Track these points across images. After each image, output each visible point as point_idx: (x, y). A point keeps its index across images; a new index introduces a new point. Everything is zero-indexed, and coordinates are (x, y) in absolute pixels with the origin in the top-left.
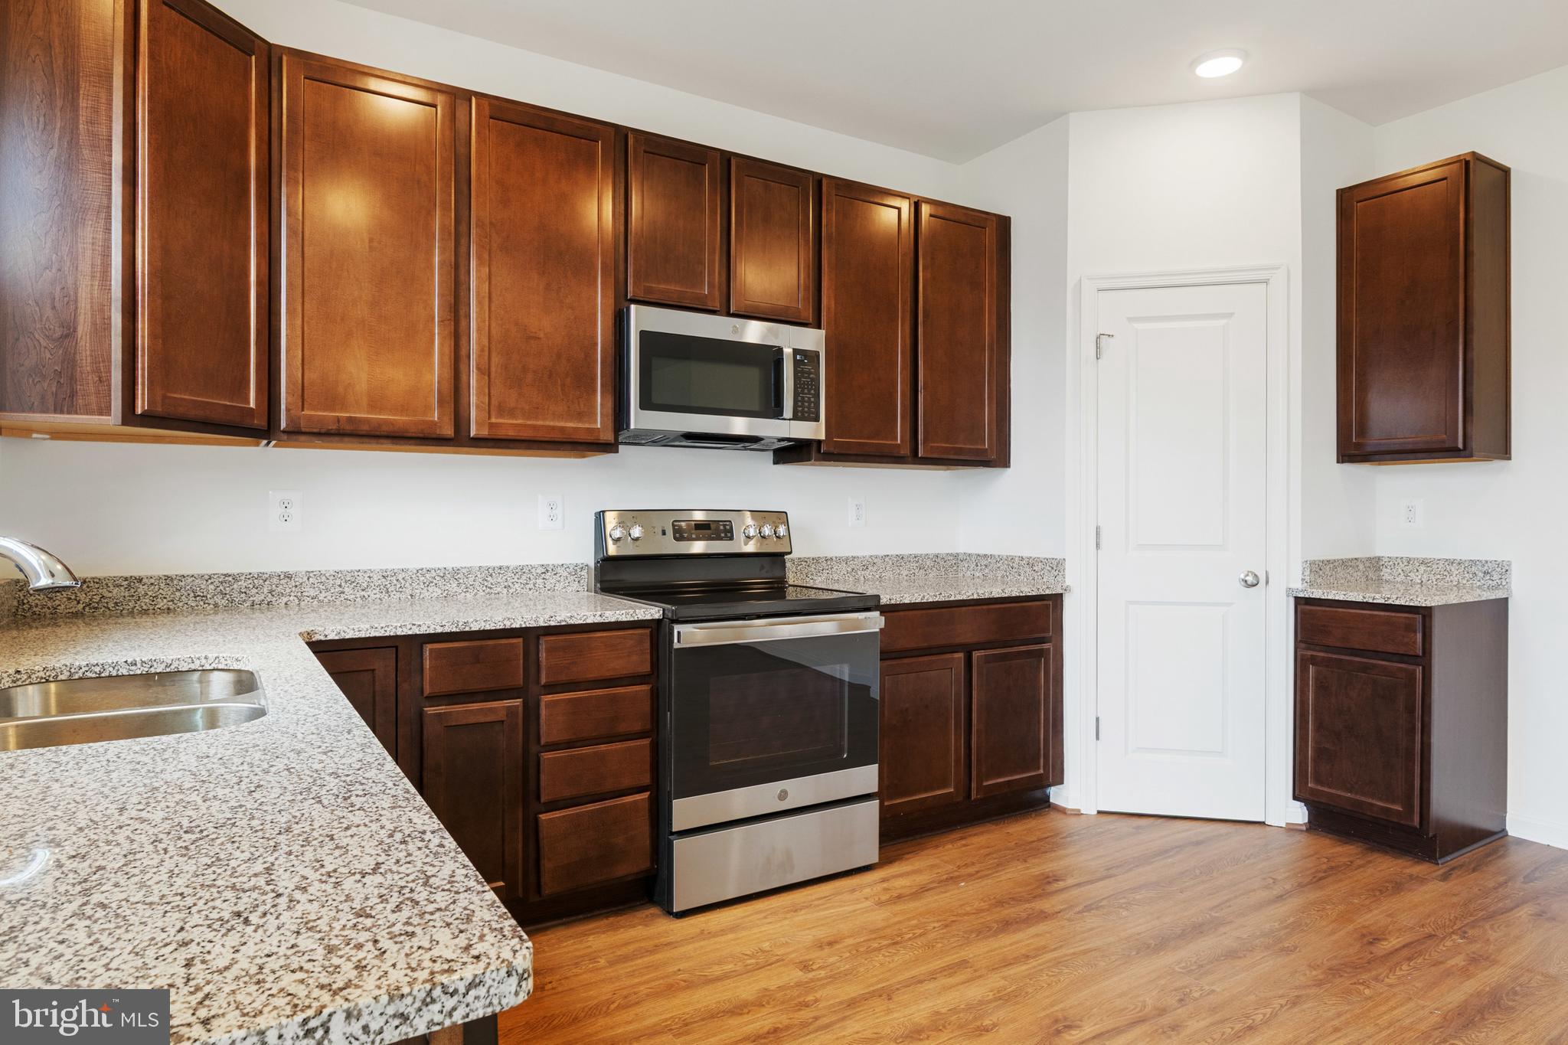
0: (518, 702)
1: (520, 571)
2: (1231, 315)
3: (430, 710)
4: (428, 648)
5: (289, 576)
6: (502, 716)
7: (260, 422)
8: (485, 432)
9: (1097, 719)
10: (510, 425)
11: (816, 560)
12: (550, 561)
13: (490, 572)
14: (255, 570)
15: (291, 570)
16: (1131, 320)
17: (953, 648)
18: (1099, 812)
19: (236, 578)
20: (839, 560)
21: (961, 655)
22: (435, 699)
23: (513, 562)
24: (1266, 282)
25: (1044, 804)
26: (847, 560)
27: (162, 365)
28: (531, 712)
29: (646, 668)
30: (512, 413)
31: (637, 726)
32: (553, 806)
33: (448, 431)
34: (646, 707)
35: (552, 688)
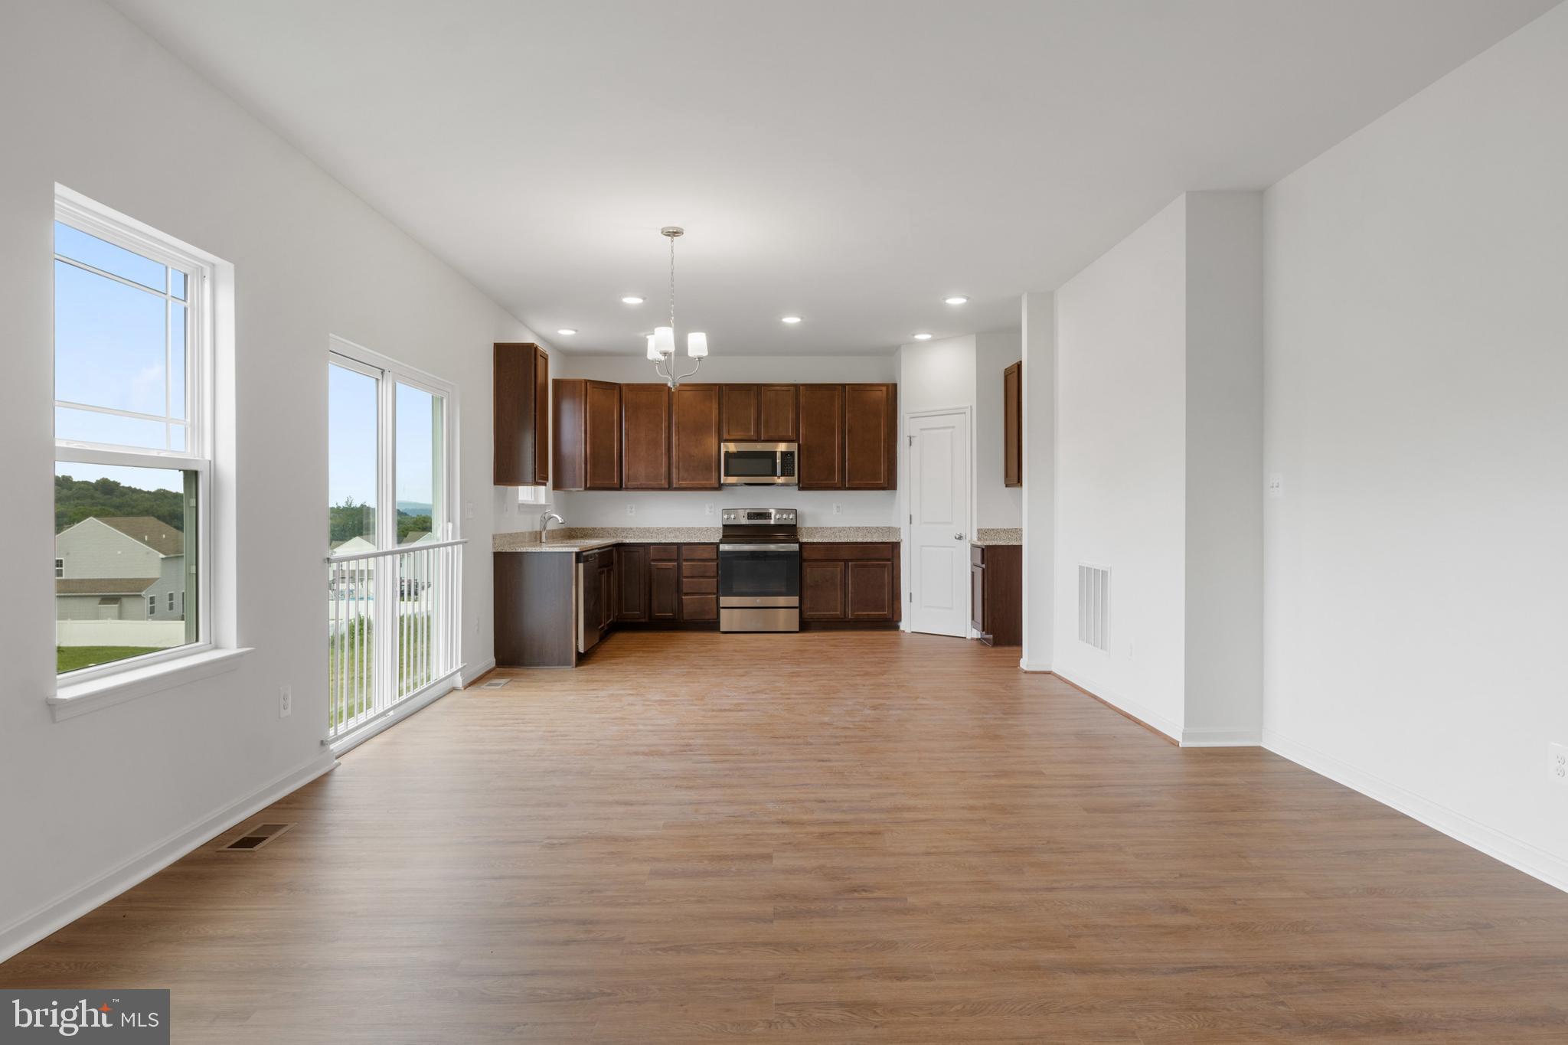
0: (676, 564)
1: (699, 529)
2: (953, 427)
3: (653, 563)
4: (652, 547)
5: (631, 529)
6: (671, 567)
7: (619, 486)
8: (677, 486)
9: (911, 594)
10: (684, 483)
11: (816, 528)
12: (709, 526)
13: (689, 529)
14: (623, 527)
15: (632, 527)
16: (921, 429)
17: (840, 560)
18: (913, 632)
19: (618, 529)
20: (827, 528)
21: (843, 563)
22: (654, 560)
23: (697, 526)
24: (965, 413)
25: (897, 628)
26: (831, 528)
27: (593, 475)
28: (679, 567)
29: (715, 557)
30: (685, 480)
31: (712, 575)
32: (687, 594)
33: (667, 486)
34: (715, 569)
35: (686, 560)
